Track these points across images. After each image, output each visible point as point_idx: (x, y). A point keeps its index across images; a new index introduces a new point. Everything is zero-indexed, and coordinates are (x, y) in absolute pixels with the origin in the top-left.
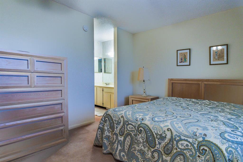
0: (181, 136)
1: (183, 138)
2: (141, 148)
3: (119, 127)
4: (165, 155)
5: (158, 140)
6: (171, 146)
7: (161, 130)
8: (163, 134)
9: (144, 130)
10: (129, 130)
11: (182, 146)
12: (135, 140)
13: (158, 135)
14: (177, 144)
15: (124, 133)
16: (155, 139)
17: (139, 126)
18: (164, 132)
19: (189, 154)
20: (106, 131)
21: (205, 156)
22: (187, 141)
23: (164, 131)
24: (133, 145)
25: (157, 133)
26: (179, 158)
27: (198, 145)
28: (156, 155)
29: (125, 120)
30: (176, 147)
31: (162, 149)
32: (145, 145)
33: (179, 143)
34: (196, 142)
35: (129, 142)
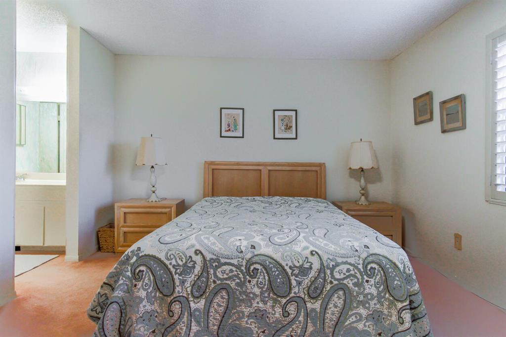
0: (337, 258)
1: (339, 260)
2: (256, 308)
3: (190, 279)
4: (312, 301)
5: (296, 278)
6: (322, 281)
7: (299, 258)
8: (305, 263)
9: (264, 267)
10: (222, 277)
11: (340, 274)
12: (239, 296)
13: (295, 269)
14: (332, 273)
15: (206, 290)
16: (289, 279)
17: (250, 263)
18: (306, 260)
19: (353, 284)
20: (144, 302)
21: (374, 277)
22: (346, 263)
23: (306, 258)
24: (235, 307)
25: (292, 266)
26: (336, 295)
27: (363, 264)
28: (292, 308)
29: (208, 259)
30: (330, 279)
31: (304, 293)
32: (266, 297)
33: (335, 270)
34: (360, 260)
35: (221, 306)
